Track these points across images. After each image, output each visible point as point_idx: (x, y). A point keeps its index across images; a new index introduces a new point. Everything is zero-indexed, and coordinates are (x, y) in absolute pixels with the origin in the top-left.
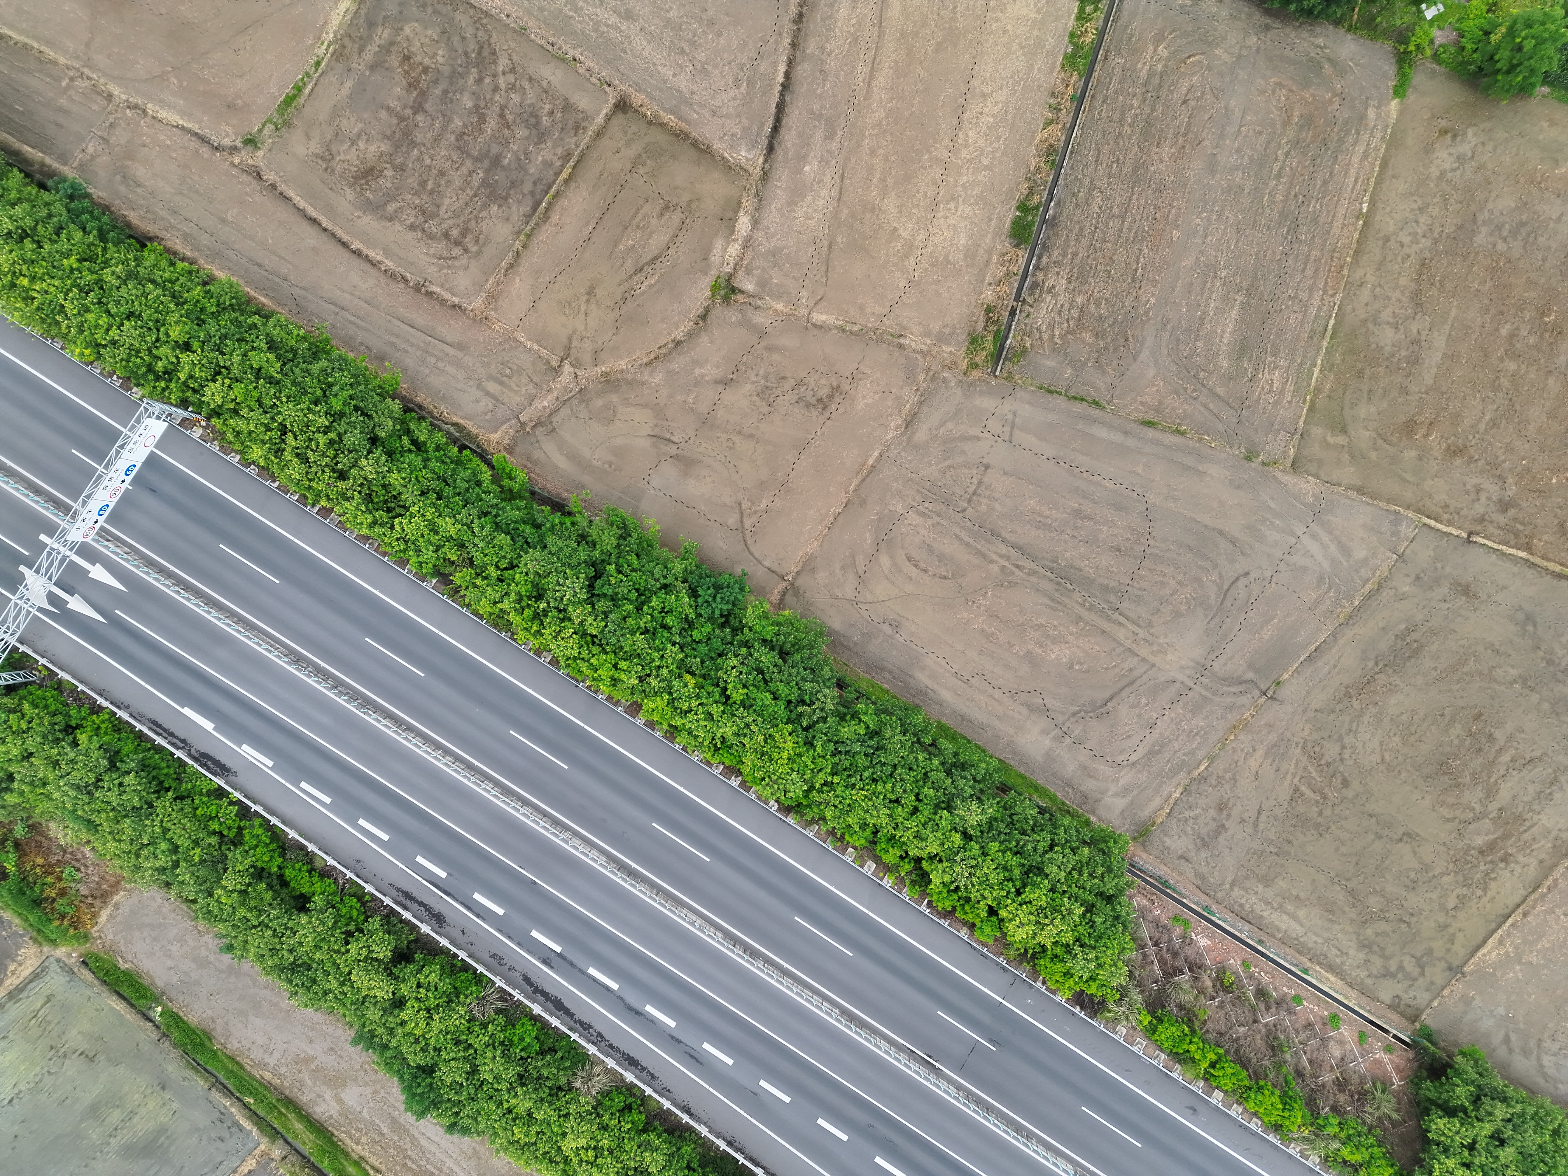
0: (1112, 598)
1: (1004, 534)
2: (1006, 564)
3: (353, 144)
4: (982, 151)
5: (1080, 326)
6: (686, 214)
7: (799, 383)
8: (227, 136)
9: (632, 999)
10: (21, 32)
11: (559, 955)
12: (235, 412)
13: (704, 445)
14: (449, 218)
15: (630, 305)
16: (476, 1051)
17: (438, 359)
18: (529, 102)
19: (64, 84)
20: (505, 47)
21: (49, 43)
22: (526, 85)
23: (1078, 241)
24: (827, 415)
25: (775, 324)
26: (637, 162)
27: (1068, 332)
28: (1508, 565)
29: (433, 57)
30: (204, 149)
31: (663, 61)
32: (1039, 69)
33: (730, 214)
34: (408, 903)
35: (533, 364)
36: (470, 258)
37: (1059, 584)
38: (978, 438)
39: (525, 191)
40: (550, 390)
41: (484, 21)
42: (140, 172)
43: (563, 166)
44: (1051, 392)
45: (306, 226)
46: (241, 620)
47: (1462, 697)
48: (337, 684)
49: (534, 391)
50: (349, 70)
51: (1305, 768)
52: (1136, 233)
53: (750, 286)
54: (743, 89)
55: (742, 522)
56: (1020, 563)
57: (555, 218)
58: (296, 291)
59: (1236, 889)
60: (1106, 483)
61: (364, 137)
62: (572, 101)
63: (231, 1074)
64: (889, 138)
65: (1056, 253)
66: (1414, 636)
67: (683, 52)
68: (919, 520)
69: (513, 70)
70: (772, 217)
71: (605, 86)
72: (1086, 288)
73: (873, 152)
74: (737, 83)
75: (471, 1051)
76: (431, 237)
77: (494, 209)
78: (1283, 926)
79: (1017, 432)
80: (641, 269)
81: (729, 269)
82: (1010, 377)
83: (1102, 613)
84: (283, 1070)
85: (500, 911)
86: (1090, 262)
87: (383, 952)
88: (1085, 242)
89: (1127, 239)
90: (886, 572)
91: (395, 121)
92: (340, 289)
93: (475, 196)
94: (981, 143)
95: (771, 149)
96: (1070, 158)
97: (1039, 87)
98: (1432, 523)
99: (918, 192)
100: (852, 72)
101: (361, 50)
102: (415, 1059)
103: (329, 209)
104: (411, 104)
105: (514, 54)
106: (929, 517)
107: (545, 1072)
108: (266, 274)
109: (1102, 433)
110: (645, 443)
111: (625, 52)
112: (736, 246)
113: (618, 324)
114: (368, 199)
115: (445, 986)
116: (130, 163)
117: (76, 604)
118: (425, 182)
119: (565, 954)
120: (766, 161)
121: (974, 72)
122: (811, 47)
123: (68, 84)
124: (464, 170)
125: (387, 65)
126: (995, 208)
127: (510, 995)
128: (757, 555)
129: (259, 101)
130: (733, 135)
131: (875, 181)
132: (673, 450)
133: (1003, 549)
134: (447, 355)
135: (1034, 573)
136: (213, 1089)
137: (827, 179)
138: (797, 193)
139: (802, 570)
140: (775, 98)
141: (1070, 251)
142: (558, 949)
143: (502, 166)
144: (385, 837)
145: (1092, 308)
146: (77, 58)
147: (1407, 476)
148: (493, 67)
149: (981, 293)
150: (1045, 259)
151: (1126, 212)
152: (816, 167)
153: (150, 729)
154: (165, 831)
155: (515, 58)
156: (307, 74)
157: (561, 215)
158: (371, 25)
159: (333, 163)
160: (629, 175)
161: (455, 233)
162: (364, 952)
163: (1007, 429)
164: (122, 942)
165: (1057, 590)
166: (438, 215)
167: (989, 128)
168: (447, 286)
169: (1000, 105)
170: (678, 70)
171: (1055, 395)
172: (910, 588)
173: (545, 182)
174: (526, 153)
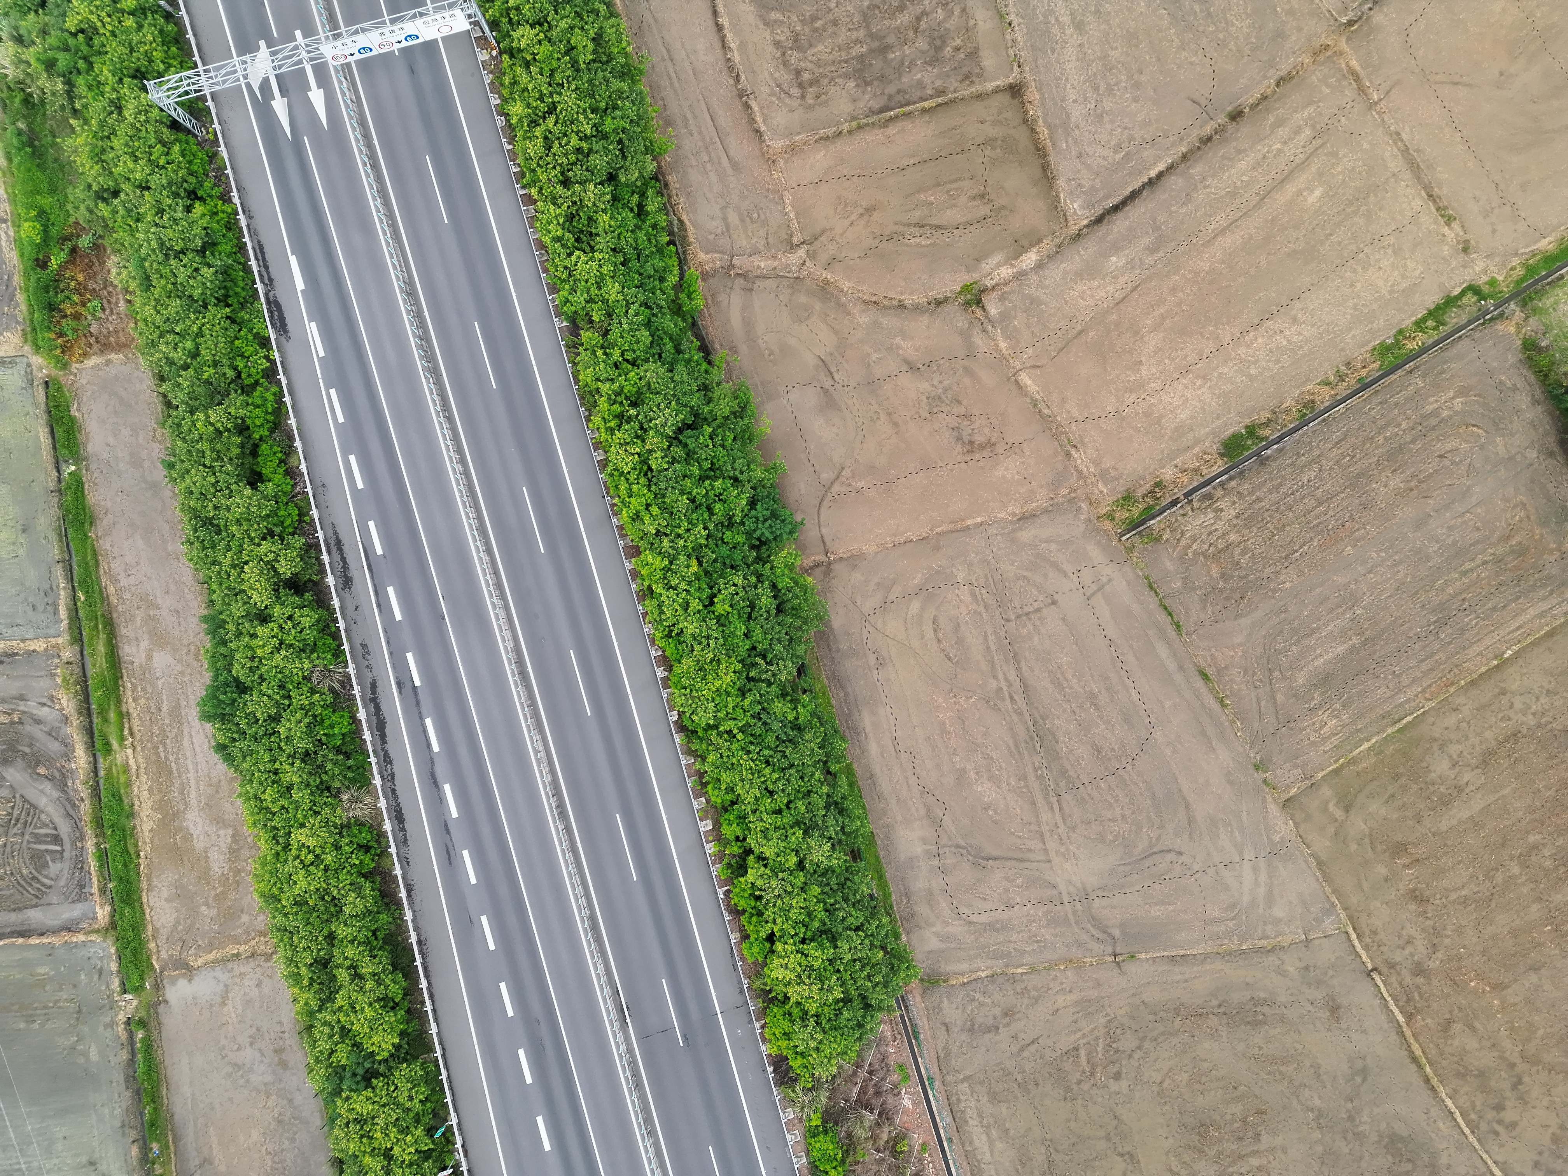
0: (1062, 784)
1: (1023, 664)
2: (1005, 688)
4: (1257, 361)
5: (1216, 557)
6: (993, 214)
7: (967, 416)
9: (441, 769)
11: (415, 688)
12: (527, 65)
13: (855, 400)
14: (811, 62)
15: (891, 246)
16: (289, 706)
17: (711, 160)
18: (947, 26)
22: (957, 11)
23: (1270, 491)
24: (968, 459)
25: (988, 355)
26: (989, 142)
27: (1203, 553)
28: (1383, 1017)
31: (1076, 84)
32: (1354, 336)
33: (1025, 243)
34: (334, 549)
35: (779, 227)
36: (801, 105)
37: (1032, 738)
38: (1066, 575)
40: (775, 258)
43: (931, 97)
44: (1151, 587)
46: (394, 226)
47: (1261, 1087)
48: (424, 338)
49: (762, 248)
51: (1097, 1038)
52: (1320, 523)
53: (993, 311)
54: (1119, 156)
55: (832, 483)
56: (1016, 697)
57: (892, 130)
58: (648, 17)
59: (966, 1084)
60: (1134, 693)
62: (981, 54)
63: (85, 565)
64: (1195, 289)
65: (1246, 486)
66: (1266, 1009)
67: (1096, 89)
68: (968, 599)
70: (1055, 273)
71: (1016, 64)
72: (1245, 532)
73: (1174, 290)
74: (1118, 148)
75: (287, 702)
76: (785, 64)
77: (852, 84)
78: (977, 1143)
79: (1099, 596)
80: (922, 226)
81: (989, 283)
82: (1130, 549)
83: (1045, 790)
84: (126, 596)
85: (398, 617)
86: (1266, 514)
87: (285, 569)
88: (1275, 497)
89: (1309, 523)
90: (909, 616)
92: (683, 44)
93: (846, 62)
94: (1262, 354)
96: (1319, 424)
97: (1342, 350)
98: (1353, 936)
99: (1182, 349)
100: (1210, 216)
102: (238, 670)
106: (977, 603)
107: (329, 766)
109: (1163, 651)
110: (811, 361)
111: (1053, 51)
113: (869, 252)
115: (310, 635)
117: (279, 105)
118: (818, 19)
119: (419, 691)
120: (1087, 226)
121: (1303, 296)
122: (1197, 170)
124: (855, 35)
126: (1230, 412)
127: (352, 686)
128: (822, 519)
130: (1080, 185)
131: (1157, 313)
132: (828, 384)
133: (1012, 675)
134: (720, 163)
135: (1019, 713)
136: (61, 565)
137: (1122, 280)
138: (1090, 271)
139: (846, 559)
140: (1136, 185)
141: (1258, 494)
142: (417, 683)
143: (885, 57)
144: (360, 485)
145: (1237, 551)
147: (1366, 886)
149: (1163, 467)
150: (1233, 483)
151: (1326, 501)
152: (1120, 264)
153: (254, 248)
154: (200, 334)
157: (898, 133)
160: (975, 146)
161: (806, 76)
162: (271, 556)
163: (1094, 587)
164: (89, 393)
165: (1026, 742)
166: (805, 52)
167: (1278, 348)
168: (766, 111)
169: (1301, 338)
170: (1081, 99)
171: (1152, 593)
172: (915, 644)
173: (907, 97)
174: (912, 63)
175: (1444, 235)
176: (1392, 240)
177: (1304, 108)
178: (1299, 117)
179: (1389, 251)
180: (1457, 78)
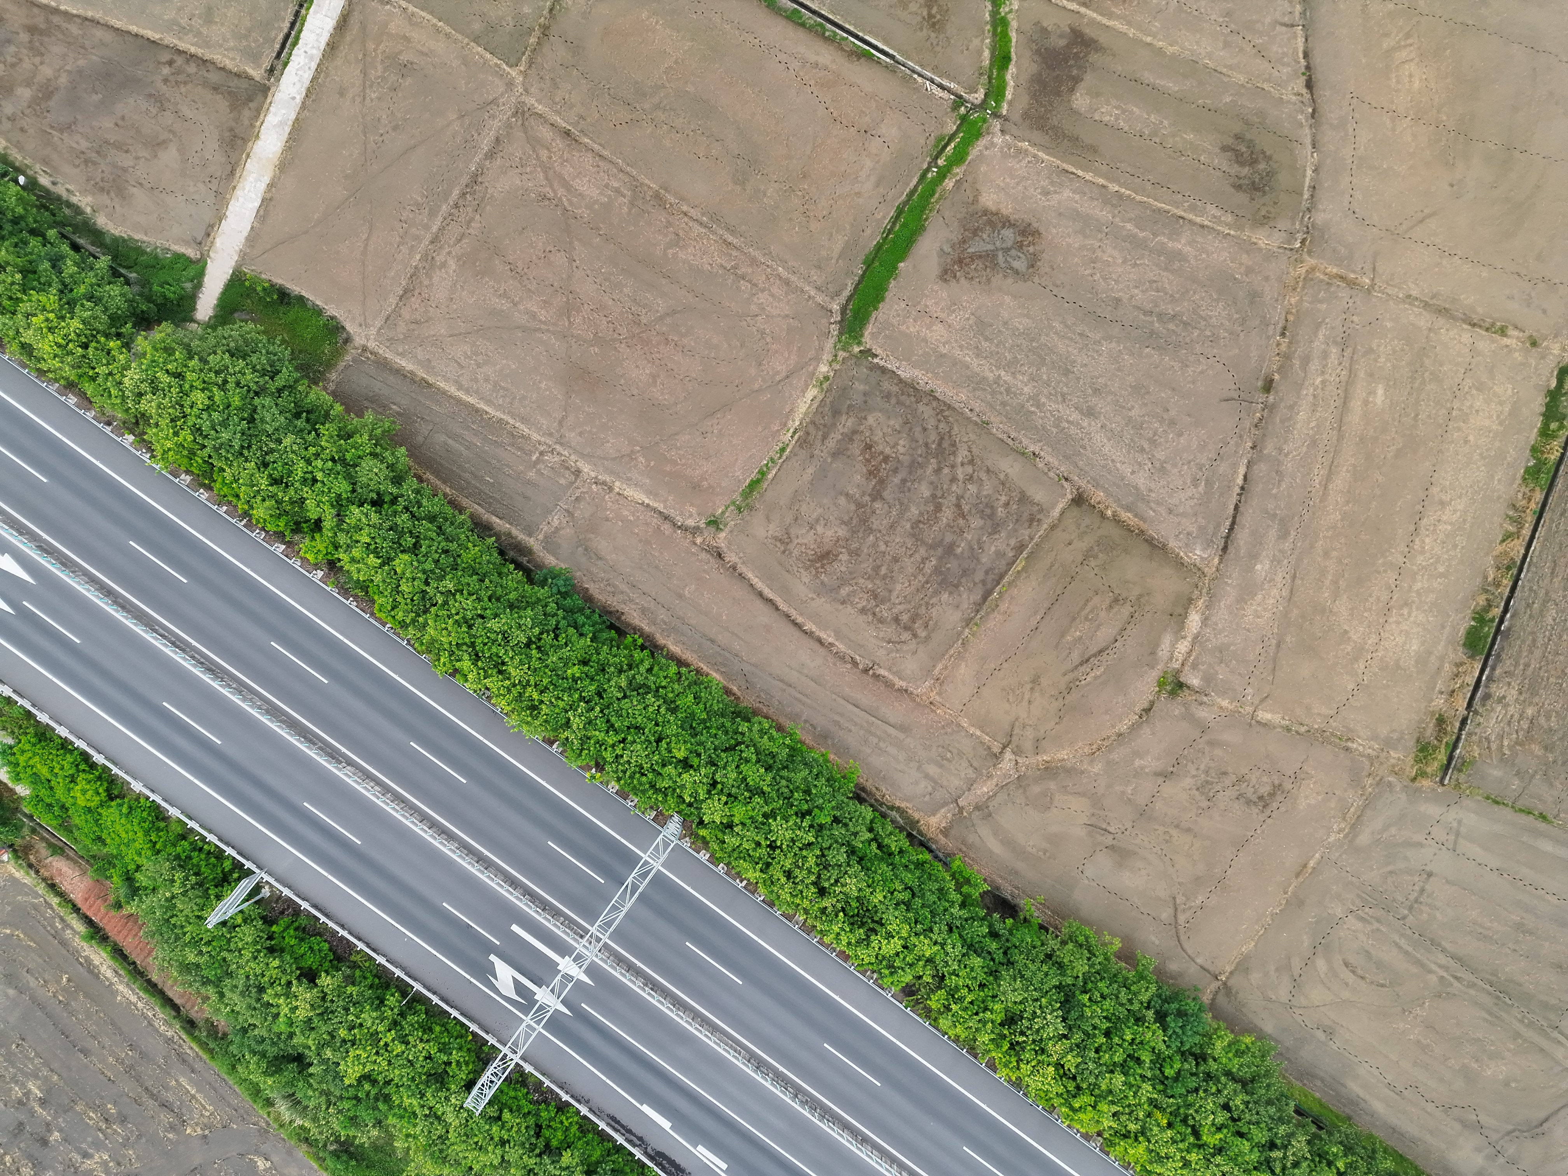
0: (1552, 1016)
1: (1443, 943)
2: (1445, 974)
3: (811, 528)
4: (1438, 559)
5: (1529, 737)
6: (1136, 608)
7: (1241, 779)
8: (691, 516)
10: (498, 407)
13: (1141, 837)
14: (900, 604)
15: (1074, 696)
17: (880, 739)
18: (985, 493)
19: (534, 458)
20: (965, 439)
21: (524, 420)
22: (984, 476)
23: (1531, 652)
24: (1268, 813)
25: (1218, 719)
26: (1088, 555)
27: (1517, 743)
29: (894, 447)
30: (666, 526)
31: (1122, 459)
32: (1499, 480)
33: (1180, 610)
35: (974, 749)
36: (918, 643)
37: (1498, 998)
38: (1421, 845)
39: (977, 580)
40: (990, 777)
41: (946, 413)
42: (602, 545)
43: (1016, 557)
44: (1497, 803)
45: (759, 604)
46: (702, 1019)
49: (974, 776)
50: (812, 457)
53: (1194, 681)
54: (1202, 488)
55: (1175, 916)
56: (1459, 975)
57: (1003, 606)
58: (747, 668)
60: (1549, 897)
61: (822, 522)
62: (1028, 494)
64: (1343, 540)
65: (1508, 662)
67: (1142, 450)
68: (1359, 925)
69: (971, 462)
70: (1221, 614)
71: (1063, 481)
72: (1536, 700)
73: (1326, 554)
74: (1195, 482)
76: (881, 621)
77: (945, 596)
79: (1461, 841)
80: (1087, 661)
81: (1176, 665)
82: (1458, 785)
83: (1541, 1030)
86: (1542, 673)
88: (1537, 653)
90: (1322, 976)
91: (853, 507)
92: (789, 666)
93: (927, 582)
94: (1438, 550)
95: (1225, 549)
96: (1528, 571)
97: (1499, 498)
99: (1370, 596)
100: (1309, 474)
101: (825, 437)
103: (785, 591)
104: (869, 491)
105: (974, 446)
106: (1370, 923)
108: (718, 649)
109: (1547, 846)
110: (1081, 832)
111: (1085, 449)
112: (1186, 643)
113: (1061, 714)
114: (822, 583)
116: (592, 536)
118: (879, 567)
120: (1220, 560)
121: (1433, 480)
122: (1269, 449)
123: (538, 459)
124: (918, 557)
125: (849, 453)
126: (1450, 616)
128: (1190, 952)
129: (723, 484)
130: (1188, 534)
131: (1327, 582)
132: (1109, 840)
133: (1442, 959)
134: (889, 735)
135: (1472, 985)
137: (1279, 578)
138: (1247, 591)
139: (1236, 970)
140: (1234, 499)
143: (955, 555)
145: (1542, 720)
146: (551, 435)
148: (952, 458)
149: (1432, 700)
150: (1498, 671)
152: (1267, 566)
153: (608, 1124)
155: (974, 450)
156: (772, 459)
157: (1010, 604)
158: (836, 413)
159: (791, 547)
160: (1080, 567)
161: (905, 618)
163: (1452, 837)
165: (1496, 1004)
166: (890, 600)
167: (1447, 536)
168: (895, 669)
169: (1459, 513)
170: (1136, 467)
171: (1501, 806)
172: (1346, 994)
173: (997, 571)
174: (979, 542)
175: (1507, 346)
176: (1469, 382)
177: (1316, 334)
178: (1318, 345)
179: (1474, 392)
180: (1420, 216)
